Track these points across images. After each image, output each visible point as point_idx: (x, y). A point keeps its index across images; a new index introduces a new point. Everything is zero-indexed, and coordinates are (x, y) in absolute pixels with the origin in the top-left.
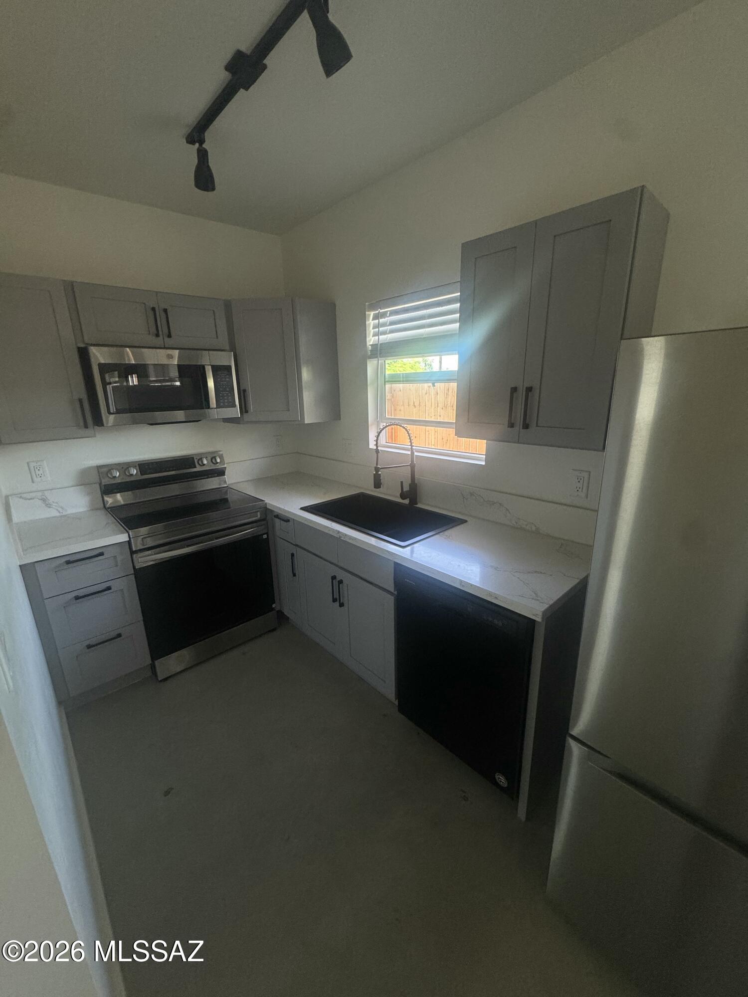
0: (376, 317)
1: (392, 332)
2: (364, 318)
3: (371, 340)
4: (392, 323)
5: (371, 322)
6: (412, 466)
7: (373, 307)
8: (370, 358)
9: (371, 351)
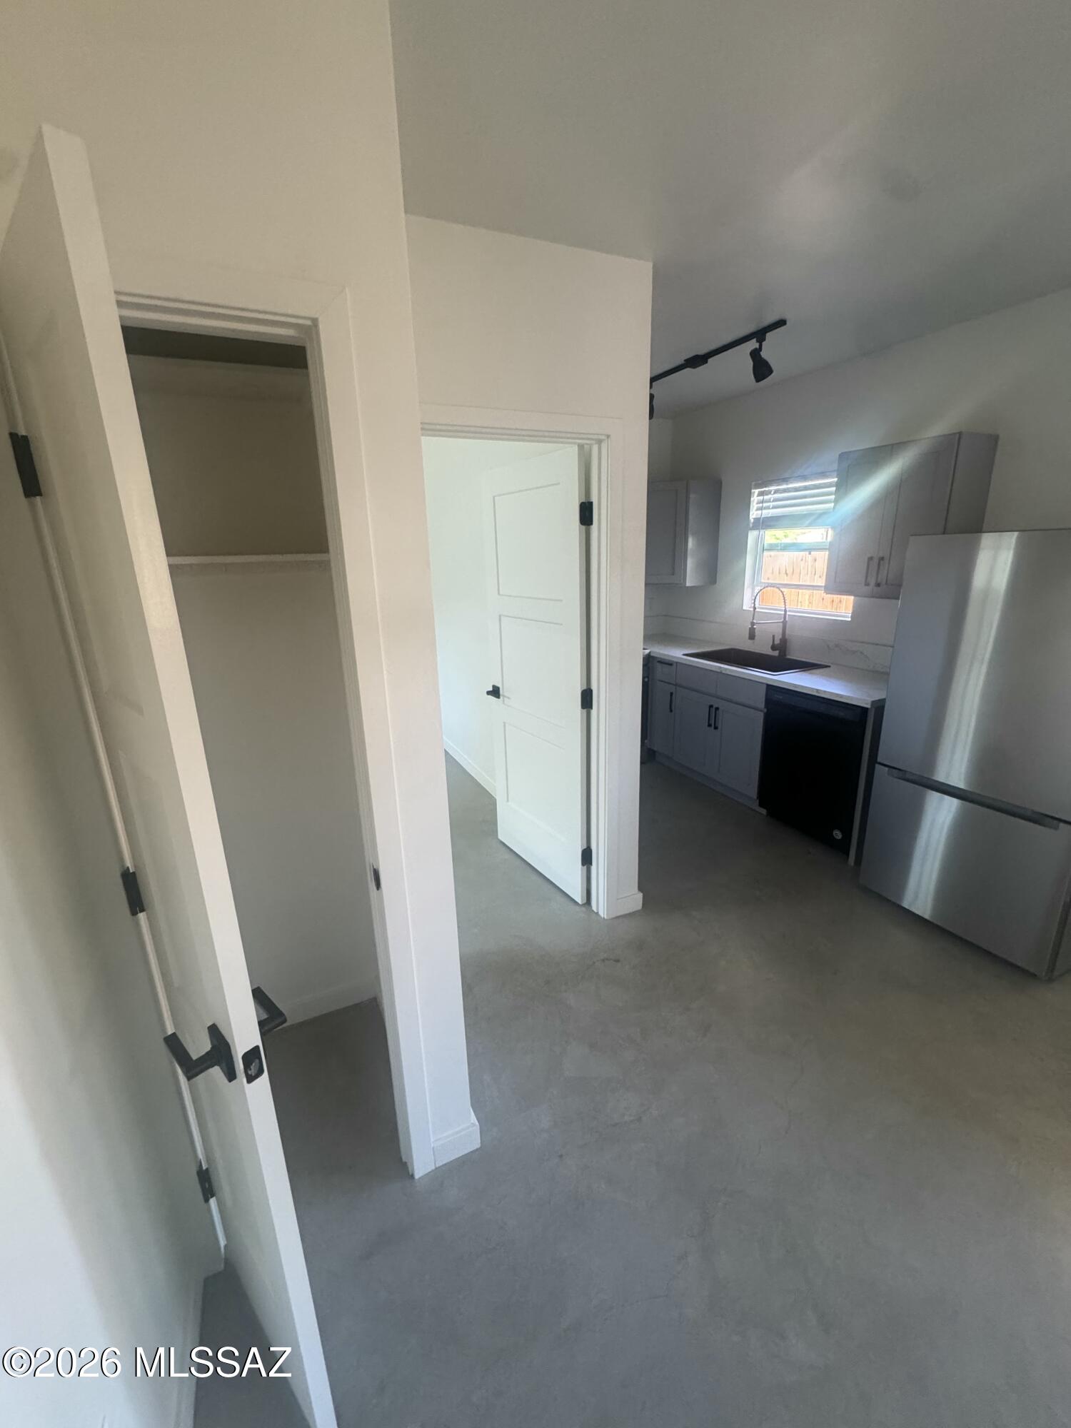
0: (761, 494)
1: (774, 507)
2: (749, 495)
3: (754, 514)
4: (775, 500)
5: (755, 499)
6: (784, 623)
7: (757, 486)
8: (751, 529)
9: (754, 523)
